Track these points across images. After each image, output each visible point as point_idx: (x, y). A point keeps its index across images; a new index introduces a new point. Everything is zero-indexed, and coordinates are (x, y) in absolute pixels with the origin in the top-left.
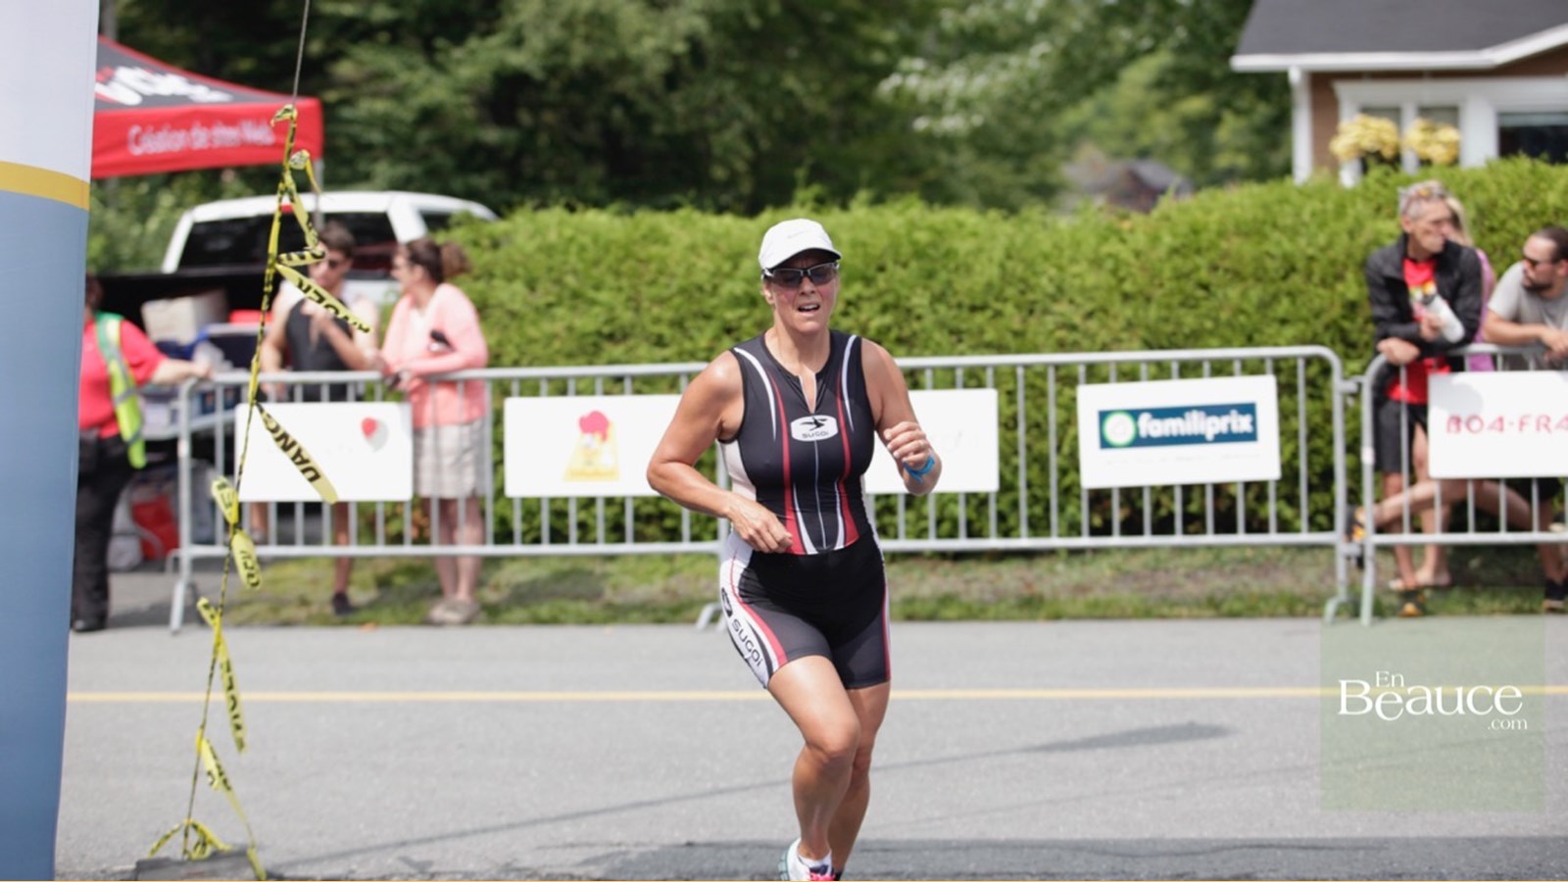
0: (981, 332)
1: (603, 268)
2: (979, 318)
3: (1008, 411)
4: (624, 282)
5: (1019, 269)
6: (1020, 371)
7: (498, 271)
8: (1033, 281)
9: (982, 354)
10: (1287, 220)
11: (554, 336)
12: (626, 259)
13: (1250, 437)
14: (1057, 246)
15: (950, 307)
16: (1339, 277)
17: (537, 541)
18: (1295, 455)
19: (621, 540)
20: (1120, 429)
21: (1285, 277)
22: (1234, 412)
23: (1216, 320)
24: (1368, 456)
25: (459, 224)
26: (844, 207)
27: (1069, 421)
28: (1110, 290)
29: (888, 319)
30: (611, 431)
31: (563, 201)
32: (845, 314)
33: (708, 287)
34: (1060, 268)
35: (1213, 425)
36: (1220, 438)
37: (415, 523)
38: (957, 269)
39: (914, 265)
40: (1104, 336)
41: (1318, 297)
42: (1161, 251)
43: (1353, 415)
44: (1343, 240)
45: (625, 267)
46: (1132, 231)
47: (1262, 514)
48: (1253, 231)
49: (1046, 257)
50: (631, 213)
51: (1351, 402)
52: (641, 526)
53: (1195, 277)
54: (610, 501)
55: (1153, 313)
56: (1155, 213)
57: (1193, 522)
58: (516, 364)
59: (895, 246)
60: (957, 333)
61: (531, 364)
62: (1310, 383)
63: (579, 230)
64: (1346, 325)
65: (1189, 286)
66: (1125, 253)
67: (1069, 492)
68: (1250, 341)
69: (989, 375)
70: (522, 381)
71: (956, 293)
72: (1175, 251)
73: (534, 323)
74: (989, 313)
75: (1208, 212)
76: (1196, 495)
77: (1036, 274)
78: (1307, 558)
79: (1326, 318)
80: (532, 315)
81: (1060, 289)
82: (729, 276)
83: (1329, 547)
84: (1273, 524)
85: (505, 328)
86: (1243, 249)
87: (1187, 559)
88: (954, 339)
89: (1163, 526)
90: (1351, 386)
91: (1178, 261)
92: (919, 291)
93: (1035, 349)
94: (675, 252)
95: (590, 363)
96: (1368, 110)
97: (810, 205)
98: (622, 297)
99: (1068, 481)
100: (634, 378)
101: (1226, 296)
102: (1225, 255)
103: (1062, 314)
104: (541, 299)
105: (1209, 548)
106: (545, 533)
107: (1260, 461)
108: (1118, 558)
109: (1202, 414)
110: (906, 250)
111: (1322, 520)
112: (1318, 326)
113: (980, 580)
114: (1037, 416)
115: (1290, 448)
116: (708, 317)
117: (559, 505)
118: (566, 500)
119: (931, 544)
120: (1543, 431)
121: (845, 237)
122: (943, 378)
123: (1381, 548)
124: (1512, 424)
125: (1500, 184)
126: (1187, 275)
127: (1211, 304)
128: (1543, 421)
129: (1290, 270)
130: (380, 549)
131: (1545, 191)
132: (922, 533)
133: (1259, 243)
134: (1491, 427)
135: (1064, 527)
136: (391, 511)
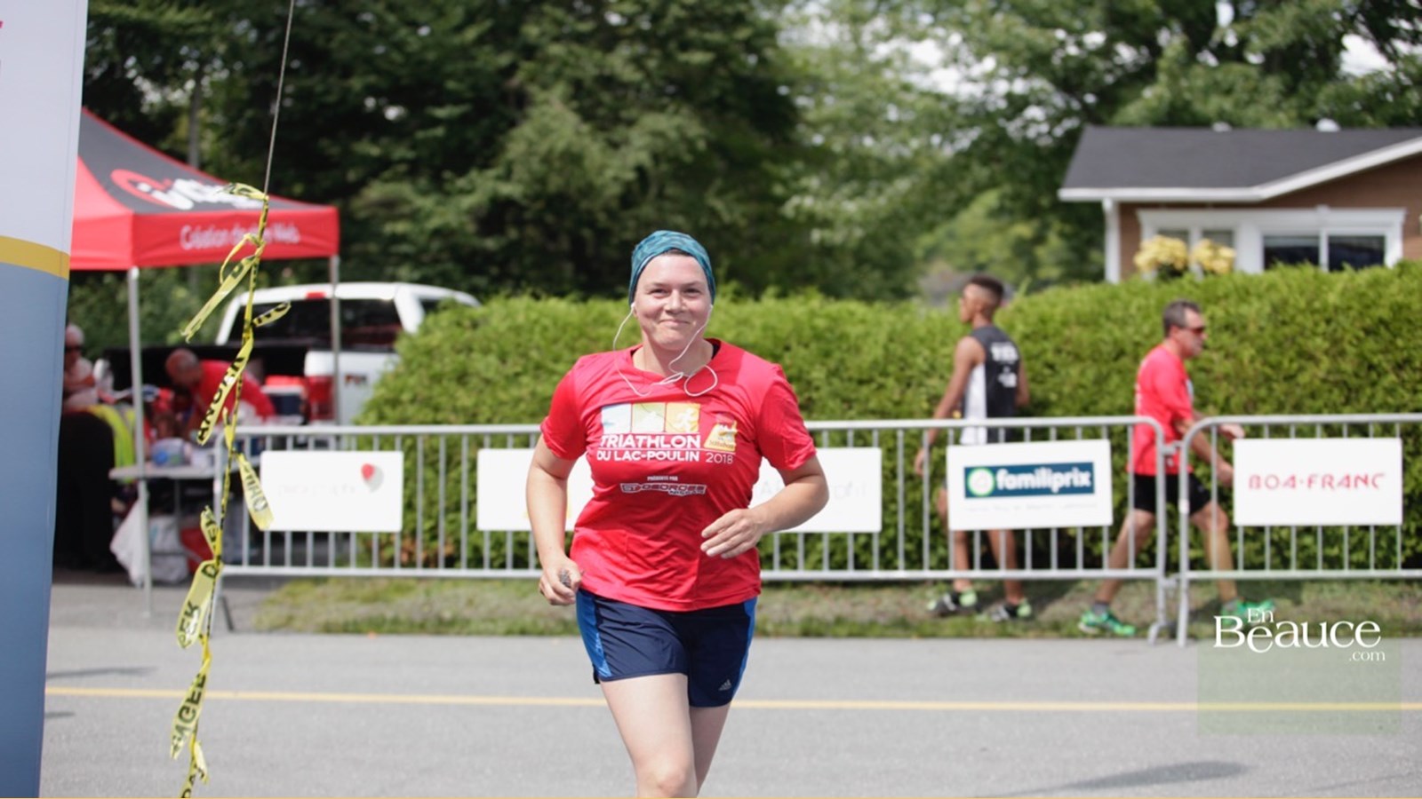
0: (867, 400)
1: (561, 345)
2: (865, 390)
3: (889, 465)
5: (898, 349)
6: (900, 434)
7: (476, 346)
8: (910, 360)
9: (868, 419)
10: (1117, 313)
11: (518, 401)
13: (1088, 490)
14: (930, 332)
15: (842, 380)
17: (503, 566)
20: (982, 482)
21: (1117, 358)
22: (1075, 470)
23: (1060, 394)
25: (445, 308)
26: (757, 298)
27: (939, 475)
31: (530, 290)
34: (933, 350)
35: (1058, 480)
36: (1064, 491)
37: (403, 549)
38: (848, 350)
39: (813, 346)
47: (1096, 551)
48: (1090, 321)
49: (922, 341)
50: (584, 299)
53: (1043, 358)
57: (1041, 560)
58: (489, 421)
59: (798, 330)
60: (848, 402)
61: (501, 422)
63: (541, 314)
65: (1038, 365)
67: (939, 532)
68: (1085, 411)
69: (875, 437)
70: (493, 436)
71: (847, 369)
72: (1026, 337)
73: (505, 389)
74: (874, 386)
75: (1053, 305)
76: (1043, 538)
77: (914, 355)
80: (503, 382)
81: (933, 367)
83: (1150, 582)
85: (481, 392)
86: (1082, 336)
88: (845, 406)
90: (1170, 449)
92: (818, 367)
93: (911, 415)
96: (1164, 233)
97: (730, 296)
101: (1068, 374)
102: (1068, 341)
103: (934, 387)
104: (510, 369)
105: (1054, 580)
106: (509, 561)
107: (1095, 510)
109: (1049, 471)
110: (807, 333)
111: (1145, 558)
113: (864, 606)
115: (1119, 497)
117: (523, 537)
119: (826, 574)
120: (1327, 487)
121: (758, 322)
122: (837, 438)
123: (1193, 582)
124: (1302, 482)
125: (1289, 286)
126: (1037, 357)
127: (1056, 380)
128: (1327, 480)
129: (1121, 354)
130: (375, 571)
131: (1326, 293)
132: (817, 565)
133: (1096, 332)
134: (1286, 484)
135: (934, 562)
136: (386, 540)
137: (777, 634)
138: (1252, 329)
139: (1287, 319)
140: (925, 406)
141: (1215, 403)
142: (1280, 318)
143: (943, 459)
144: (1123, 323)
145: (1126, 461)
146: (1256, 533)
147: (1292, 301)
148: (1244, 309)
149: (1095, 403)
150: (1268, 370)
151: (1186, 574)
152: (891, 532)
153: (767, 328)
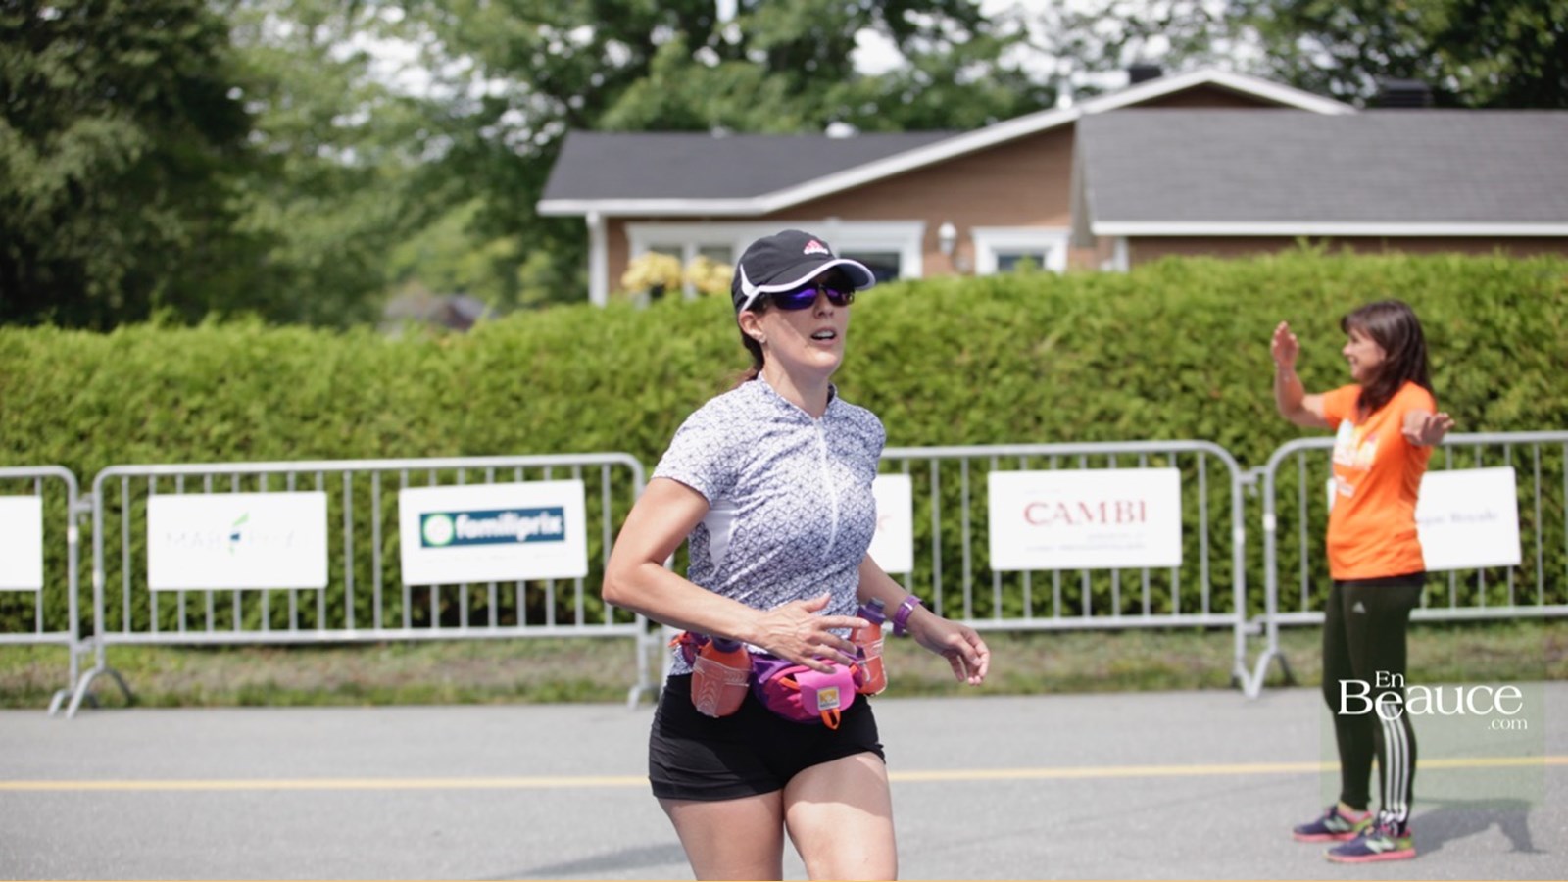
0: (311, 439)
2: (309, 428)
3: (336, 511)
5: (346, 381)
6: (347, 477)
8: (360, 393)
9: (312, 460)
10: (592, 338)
13: (559, 537)
15: (283, 416)
16: (640, 390)
20: (439, 530)
21: (591, 390)
22: (544, 515)
23: (528, 430)
27: (391, 523)
28: (431, 402)
29: (227, 427)
32: (188, 422)
33: (63, 397)
34: (386, 382)
35: (525, 526)
36: (532, 538)
38: (291, 382)
39: (252, 378)
40: (422, 443)
41: (621, 407)
42: (478, 366)
44: (643, 358)
46: (451, 348)
47: (569, 605)
48: (561, 348)
49: (373, 371)
53: (508, 390)
55: (469, 422)
56: (471, 333)
57: (507, 617)
59: (234, 359)
60: (290, 441)
62: (614, 487)
64: (644, 433)
65: (503, 398)
66: (444, 368)
67: (392, 586)
68: (557, 448)
69: (319, 480)
71: (289, 404)
72: (490, 366)
74: (318, 423)
76: (509, 592)
78: (610, 647)
79: (629, 426)
81: (385, 401)
82: (83, 386)
83: (631, 640)
84: (580, 616)
86: (553, 364)
87: (501, 649)
88: (287, 446)
89: (479, 618)
91: (492, 375)
92: (256, 401)
93: (361, 455)
94: (34, 365)
97: (161, 324)
99: (391, 576)
101: (536, 407)
102: (536, 370)
103: (385, 424)
105: (521, 639)
107: (569, 560)
108: (437, 648)
109: (516, 515)
110: (245, 364)
112: (622, 433)
113: (312, 671)
114: (361, 517)
115: (595, 546)
116: (63, 425)
119: (266, 635)
121: (189, 351)
122: (278, 481)
126: (502, 388)
127: (524, 414)
129: (595, 384)
132: (257, 627)
133: (567, 359)
135: (389, 620)
137: (213, 704)
140: (376, 444)
143: (395, 505)
144: (598, 349)
145: (602, 503)
149: (566, 440)
152: (339, 588)
153: (199, 359)
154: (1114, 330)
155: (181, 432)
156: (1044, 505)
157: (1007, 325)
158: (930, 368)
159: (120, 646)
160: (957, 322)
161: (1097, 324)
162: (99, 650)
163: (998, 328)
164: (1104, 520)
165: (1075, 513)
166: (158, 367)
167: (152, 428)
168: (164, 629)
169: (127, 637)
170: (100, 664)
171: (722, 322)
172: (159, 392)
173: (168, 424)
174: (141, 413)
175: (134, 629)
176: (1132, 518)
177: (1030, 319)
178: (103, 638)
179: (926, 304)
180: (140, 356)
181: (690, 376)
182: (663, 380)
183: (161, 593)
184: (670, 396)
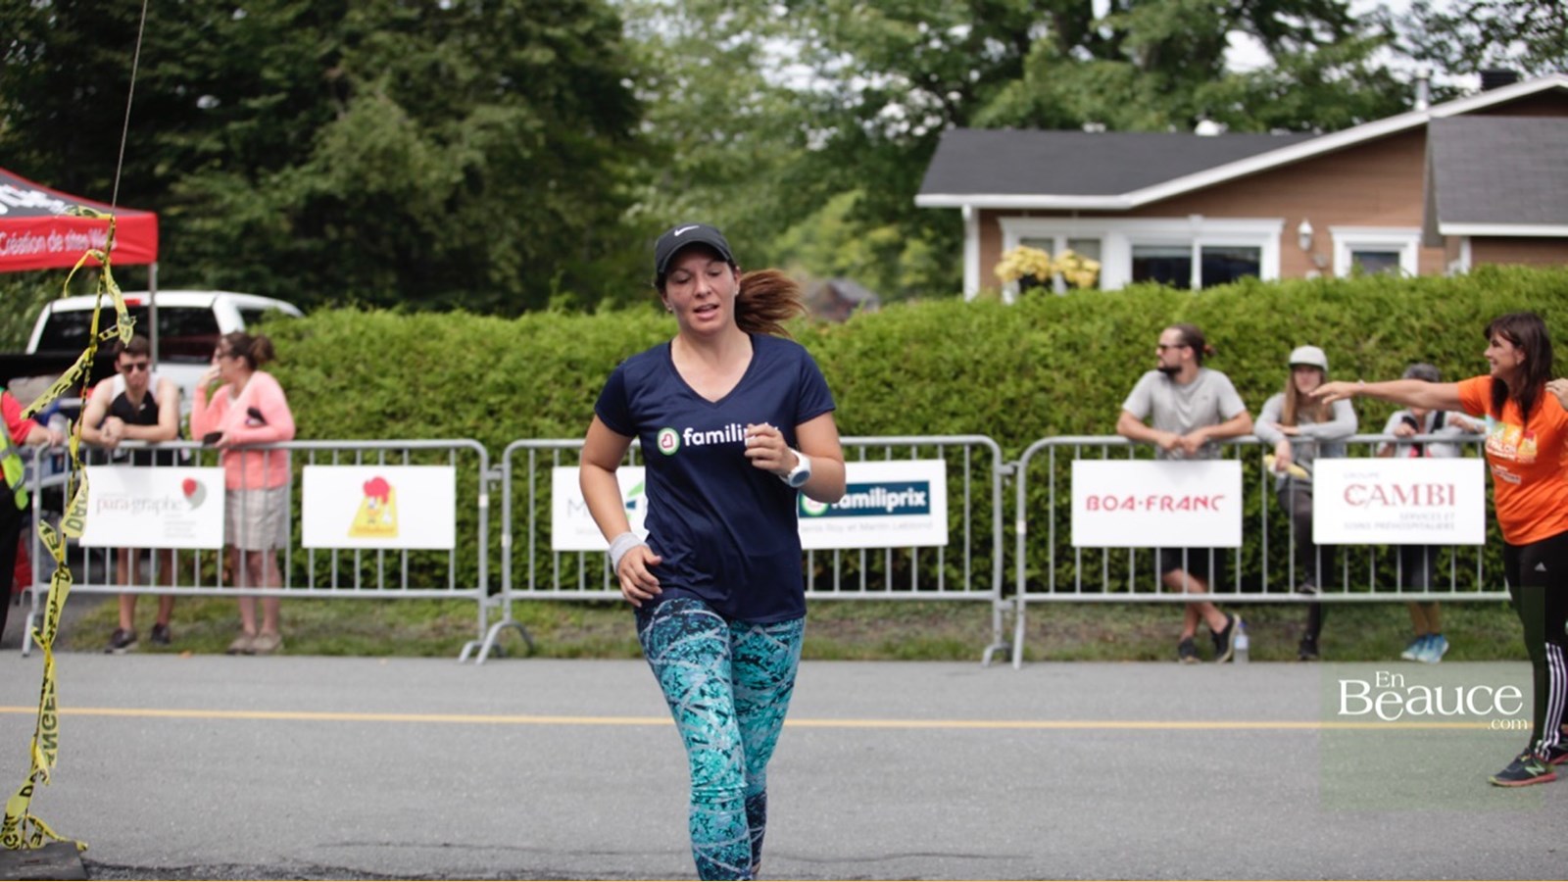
1: (388, 357)
4: (405, 371)
7: (300, 359)
10: (957, 330)
11: (347, 414)
12: (406, 354)
13: (924, 510)
16: (1001, 379)
17: (328, 585)
18: (961, 526)
19: (398, 586)
20: (814, 502)
21: (956, 378)
22: (911, 490)
23: (898, 412)
24: (1021, 528)
25: (269, 319)
26: (591, 312)
30: (391, 495)
31: (356, 301)
33: (475, 376)
35: (893, 500)
37: (225, 568)
41: (983, 394)
42: (853, 354)
43: (1009, 494)
44: (1004, 348)
45: (405, 359)
46: (829, 337)
47: (932, 574)
48: (930, 339)
50: (412, 311)
51: (1008, 482)
52: (415, 575)
53: (880, 376)
54: (389, 553)
56: (849, 323)
57: (875, 581)
58: (313, 437)
59: (631, 345)
61: (325, 438)
62: (974, 466)
63: (367, 325)
64: (1005, 418)
65: (875, 384)
66: (823, 354)
68: (925, 430)
70: (318, 451)
72: (864, 354)
73: (329, 403)
75: (893, 322)
76: (877, 557)
78: (968, 611)
79: (988, 413)
80: (328, 397)
82: (492, 367)
83: (988, 603)
84: (941, 582)
85: (306, 406)
86: (921, 353)
87: (869, 611)
89: (850, 583)
90: (1008, 469)
91: (867, 363)
94: (447, 347)
95: (376, 438)
96: (1025, 241)
97: (561, 310)
98: (403, 383)
100: (411, 451)
101: (906, 392)
102: (906, 359)
104: (335, 384)
105: (887, 601)
106: (334, 580)
107: (931, 530)
109: (884, 491)
111: (982, 580)
112: (980, 418)
115: (956, 519)
116: (474, 401)
117: (347, 555)
118: (353, 551)
120: (1167, 509)
121: (590, 336)
123: (1030, 604)
124: (1140, 503)
125: (1134, 305)
126: (874, 375)
127: (893, 399)
128: (1167, 501)
129: (960, 372)
130: (197, 589)
131: (1171, 311)
133: (935, 349)
134: (1124, 506)
136: (209, 556)
138: (1095, 349)
139: (1131, 337)
141: (1056, 424)
142: (1124, 337)
144: (962, 341)
145: (963, 482)
146: (1094, 554)
147: (1136, 320)
148: (1087, 328)
149: (932, 423)
150: (1109, 390)
151: (1023, 596)
153: (599, 343)
154: (1432, 329)
155: (582, 409)
156: (1363, 488)
157: (1335, 325)
158: (1265, 362)
159: (522, 601)
160: (1289, 321)
161: (1417, 325)
162: (507, 605)
163: (1327, 327)
164: (1416, 502)
165: (1390, 493)
166: (561, 350)
167: (556, 406)
168: (564, 587)
169: (531, 593)
170: (507, 618)
171: (1076, 316)
172: (562, 372)
173: (570, 403)
174: (545, 392)
175: (537, 588)
176: (1442, 500)
177: (1356, 319)
178: (510, 594)
179: (1261, 304)
180: (544, 340)
181: (1046, 366)
182: (1022, 370)
183: (562, 554)
184: (1028, 384)
